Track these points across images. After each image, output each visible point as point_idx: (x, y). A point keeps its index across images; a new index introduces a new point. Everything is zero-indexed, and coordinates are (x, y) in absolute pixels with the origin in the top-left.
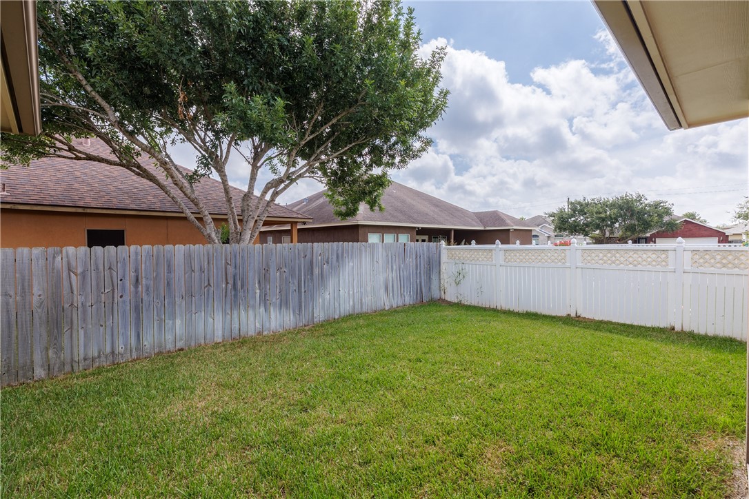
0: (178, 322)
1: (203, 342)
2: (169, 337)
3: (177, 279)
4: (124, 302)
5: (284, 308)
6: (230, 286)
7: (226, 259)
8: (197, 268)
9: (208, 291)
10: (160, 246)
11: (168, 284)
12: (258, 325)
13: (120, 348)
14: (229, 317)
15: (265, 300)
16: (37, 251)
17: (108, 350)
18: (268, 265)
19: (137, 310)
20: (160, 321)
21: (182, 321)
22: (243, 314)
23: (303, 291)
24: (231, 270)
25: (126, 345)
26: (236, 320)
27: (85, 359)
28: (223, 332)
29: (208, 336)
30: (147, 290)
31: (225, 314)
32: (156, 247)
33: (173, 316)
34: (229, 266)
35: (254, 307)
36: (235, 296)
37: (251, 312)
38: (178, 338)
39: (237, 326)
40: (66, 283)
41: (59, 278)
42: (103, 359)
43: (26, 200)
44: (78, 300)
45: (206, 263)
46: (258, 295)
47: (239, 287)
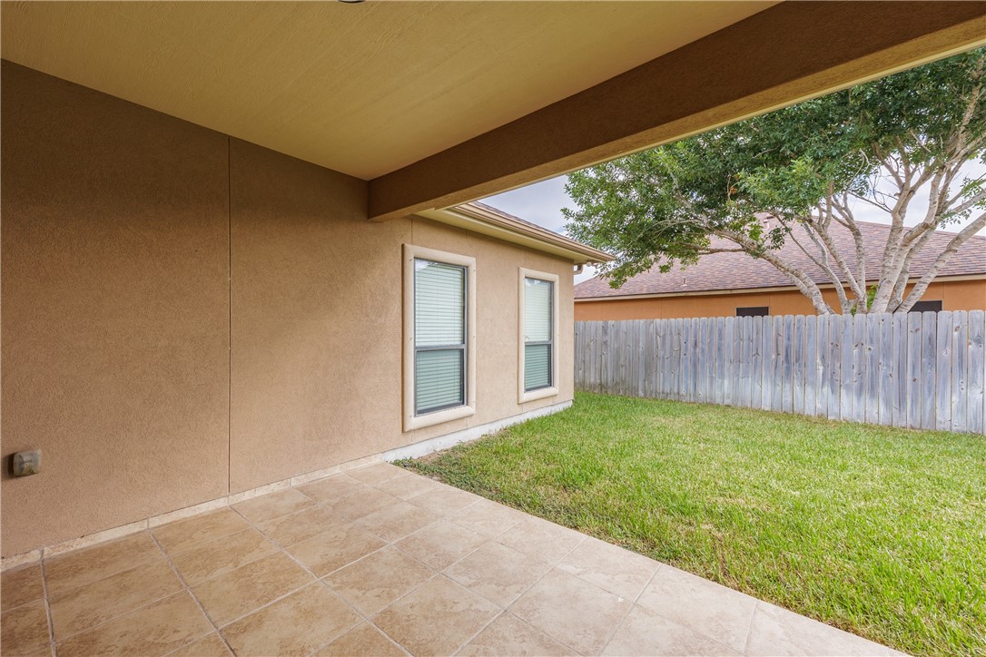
0: (726, 382)
1: (749, 406)
2: (718, 393)
3: (726, 345)
4: (687, 358)
5: (866, 396)
6: (782, 358)
7: (777, 330)
8: (745, 337)
9: (756, 360)
10: (714, 318)
11: (719, 349)
12: (819, 405)
13: (683, 392)
14: (778, 388)
15: (833, 381)
17: (676, 391)
18: (837, 339)
19: (695, 366)
20: (712, 378)
21: (730, 381)
22: (797, 389)
24: (783, 342)
25: (687, 390)
26: (789, 394)
27: (663, 393)
28: (773, 399)
29: (755, 402)
30: (703, 351)
31: (775, 384)
33: (722, 376)
34: (780, 338)
35: (813, 385)
36: (788, 369)
37: (809, 389)
38: (726, 395)
39: (790, 399)
40: (655, 342)
41: (652, 339)
42: (672, 395)
43: (696, 288)
44: (661, 353)
45: (755, 333)
46: (821, 372)
47: (793, 359)
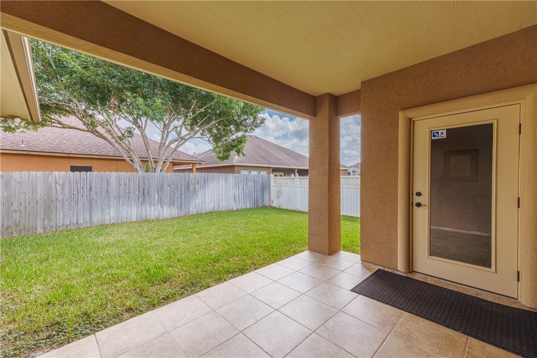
0: (112, 210)
1: (125, 221)
2: (107, 217)
3: (112, 189)
4: (83, 199)
5: (172, 207)
6: (141, 194)
7: (139, 180)
8: (123, 184)
9: (129, 195)
10: (103, 172)
11: (107, 191)
12: (156, 214)
13: (81, 221)
14: (140, 209)
15: (161, 202)
16: (40, 173)
17: (75, 222)
18: (163, 184)
19: (90, 203)
20: (103, 209)
21: (114, 209)
22: (148, 208)
23: (183, 197)
24: (142, 185)
25: (84, 220)
26: (144, 211)
27: (63, 226)
28: (137, 215)
29: (128, 218)
30: (96, 193)
31: (138, 207)
32: (101, 173)
33: (109, 207)
34: (140, 184)
35: (154, 205)
36: (144, 198)
37: (152, 207)
38: (112, 218)
39: (145, 214)
40: (54, 188)
41: (51, 187)
42: (72, 226)
44: (60, 197)
45: (128, 181)
46: (157, 199)
47: (146, 194)
